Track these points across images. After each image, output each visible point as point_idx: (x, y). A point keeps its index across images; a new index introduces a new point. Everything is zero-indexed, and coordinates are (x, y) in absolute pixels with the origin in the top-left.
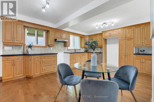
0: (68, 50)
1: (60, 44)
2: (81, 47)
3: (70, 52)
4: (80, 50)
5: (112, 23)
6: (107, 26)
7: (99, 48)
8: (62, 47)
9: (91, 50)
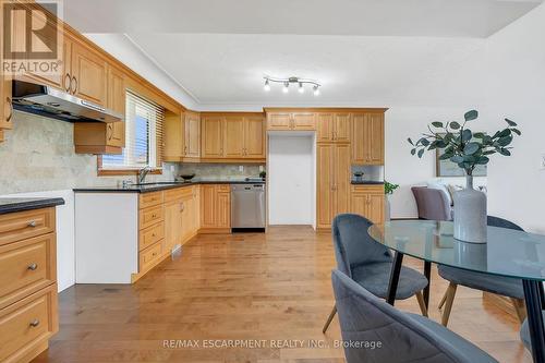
0: (102, 173)
1: (47, 134)
2: (163, 158)
3: (111, 182)
4: (159, 172)
5: (315, 88)
6: (301, 90)
7: (241, 168)
8: (60, 152)
9: (208, 175)
